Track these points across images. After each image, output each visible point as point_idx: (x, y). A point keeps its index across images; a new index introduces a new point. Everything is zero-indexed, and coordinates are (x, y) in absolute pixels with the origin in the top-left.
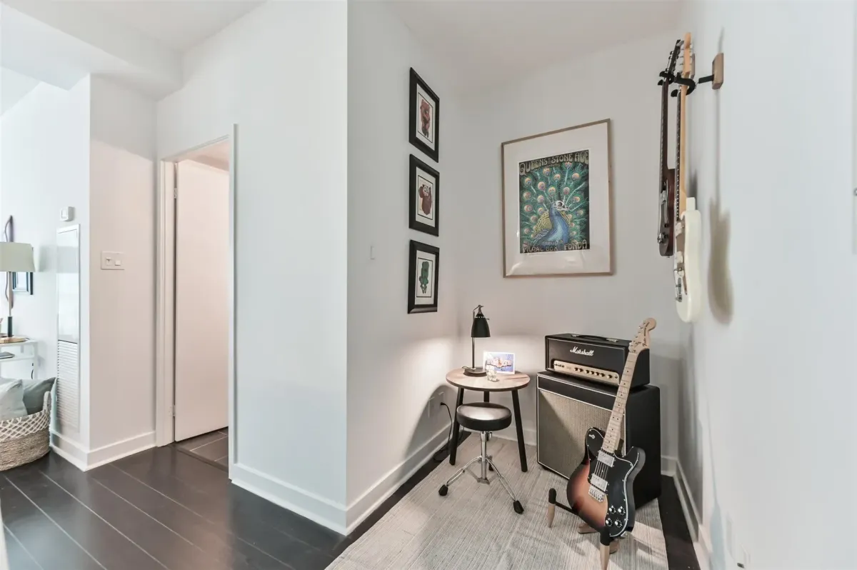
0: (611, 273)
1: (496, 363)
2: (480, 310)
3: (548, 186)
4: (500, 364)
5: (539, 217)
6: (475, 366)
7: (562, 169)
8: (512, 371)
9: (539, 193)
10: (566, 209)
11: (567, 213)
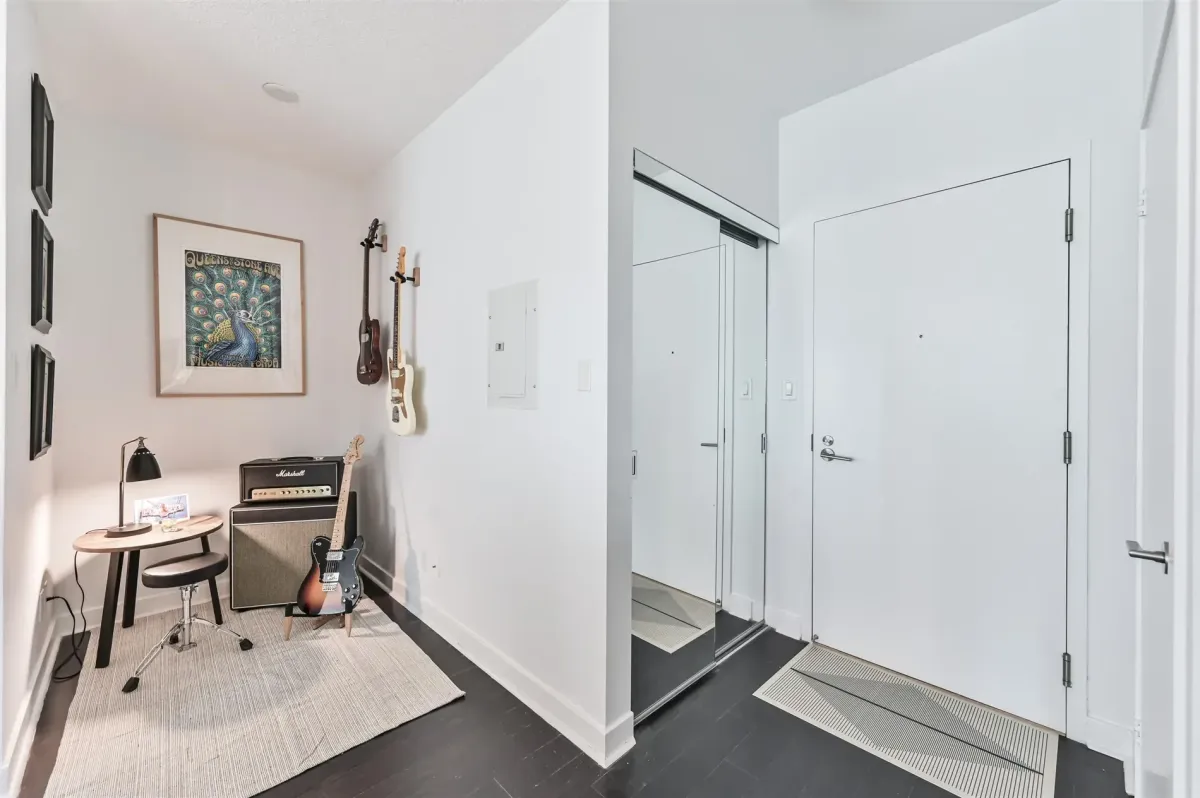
0: (303, 394)
1: (158, 511)
2: (141, 442)
3: (230, 290)
4: (165, 511)
5: (217, 324)
6: (124, 522)
7: (249, 277)
8: (186, 516)
9: (216, 295)
10: (253, 322)
11: (255, 325)
